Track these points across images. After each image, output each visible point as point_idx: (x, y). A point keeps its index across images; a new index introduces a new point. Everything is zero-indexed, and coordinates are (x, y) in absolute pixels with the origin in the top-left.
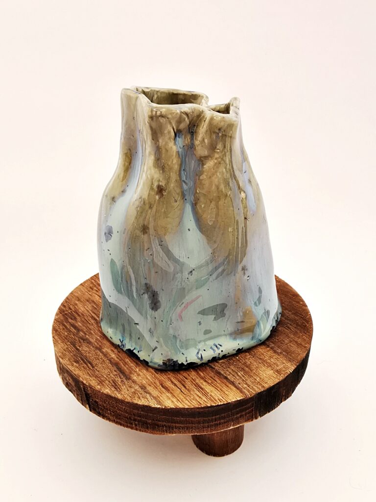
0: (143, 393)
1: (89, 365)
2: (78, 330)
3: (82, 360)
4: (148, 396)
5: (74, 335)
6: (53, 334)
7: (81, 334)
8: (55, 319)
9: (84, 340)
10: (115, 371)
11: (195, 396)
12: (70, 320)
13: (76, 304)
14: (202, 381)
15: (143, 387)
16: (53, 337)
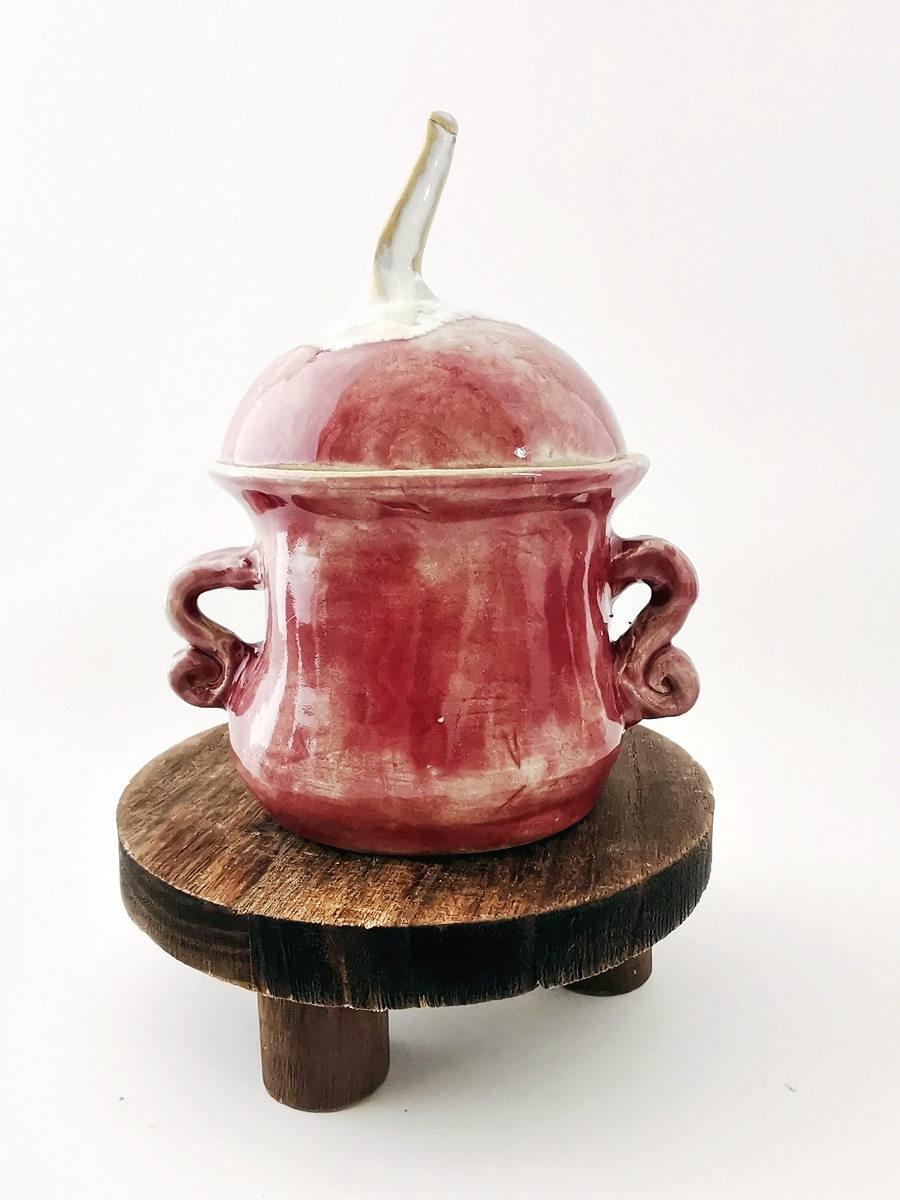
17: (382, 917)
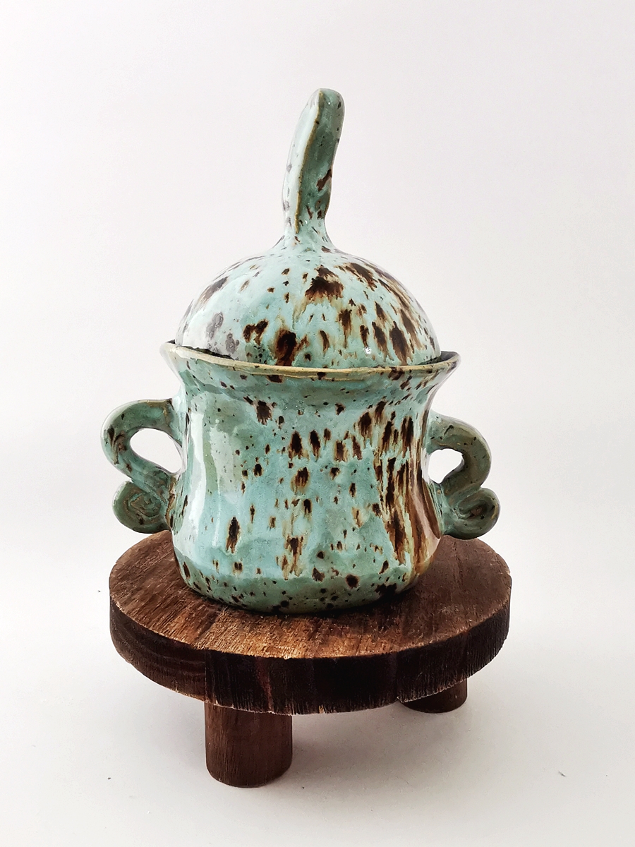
17: (295, 652)
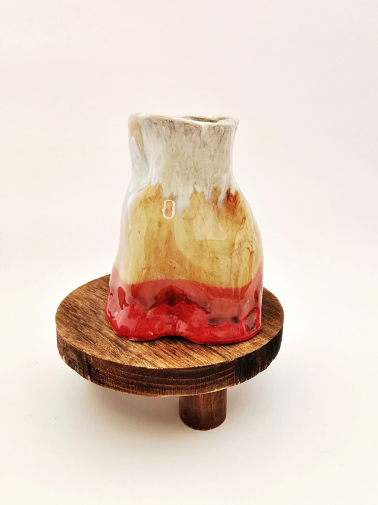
0: (139, 359)
1: (91, 342)
2: (79, 318)
3: (84, 338)
4: (144, 361)
5: (75, 322)
6: (56, 321)
7: (82, 321)
8: (58, 312)
9: (85, 325)
10: (114, 345)
11: (185, 361)
12: (71, 312)
13: (76, 301)
14: (190, 351)
15: (139, 356)
16: (57, 323)
